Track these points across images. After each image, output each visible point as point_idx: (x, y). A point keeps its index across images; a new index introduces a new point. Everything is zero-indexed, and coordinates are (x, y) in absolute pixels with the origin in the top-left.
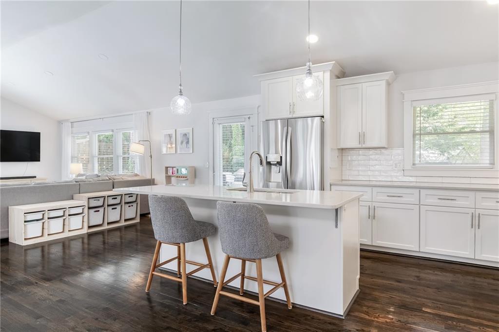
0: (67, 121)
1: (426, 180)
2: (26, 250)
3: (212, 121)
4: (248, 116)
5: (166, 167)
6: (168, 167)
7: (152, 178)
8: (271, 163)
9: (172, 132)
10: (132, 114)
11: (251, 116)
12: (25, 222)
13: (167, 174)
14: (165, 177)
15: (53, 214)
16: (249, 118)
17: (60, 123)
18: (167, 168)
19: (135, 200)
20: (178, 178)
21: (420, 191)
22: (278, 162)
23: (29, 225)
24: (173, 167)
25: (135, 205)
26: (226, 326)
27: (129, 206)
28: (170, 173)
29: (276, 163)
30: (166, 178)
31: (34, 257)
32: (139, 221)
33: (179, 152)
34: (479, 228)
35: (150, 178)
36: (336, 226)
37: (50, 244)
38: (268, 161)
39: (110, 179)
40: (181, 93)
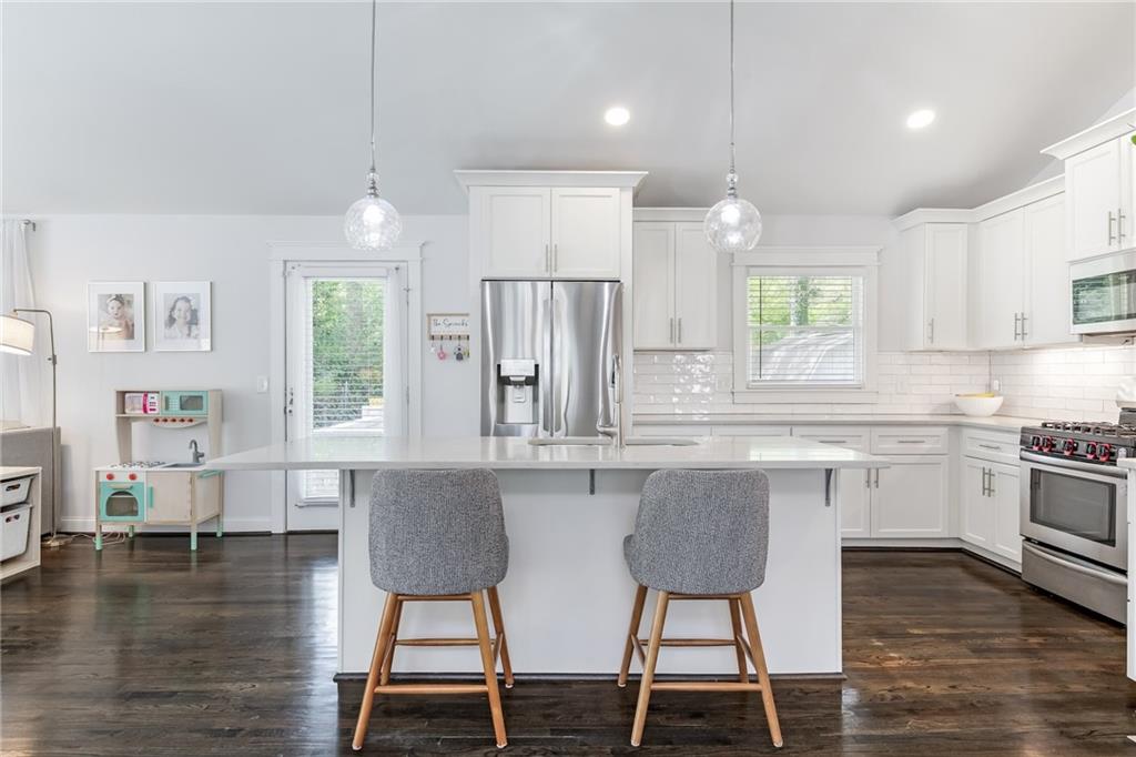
1: (772, 409)
3: (282, 269)
4: (395, 265)
5: (118, 392)
6: (124, 393)
7: (57, 425)
8: (512, 379)
9: (134, 289)
11: (402, 264)
13: (124, 413)
14: (112, 420)
16: (397, 269)
18: (122, 395)
19: (23, 498)
20: (161, 424)
21: (791, 430)
22: (527, 378)
24: (146, 394)
25: (24, 512)
27: (8, 520)
28: (134, 409)
29: (524, 379)
30: (115, 423)
32: (39, 564)
33: (156, 347)
34: (877, 486)
36: (828, 503)
38: (503, 374)
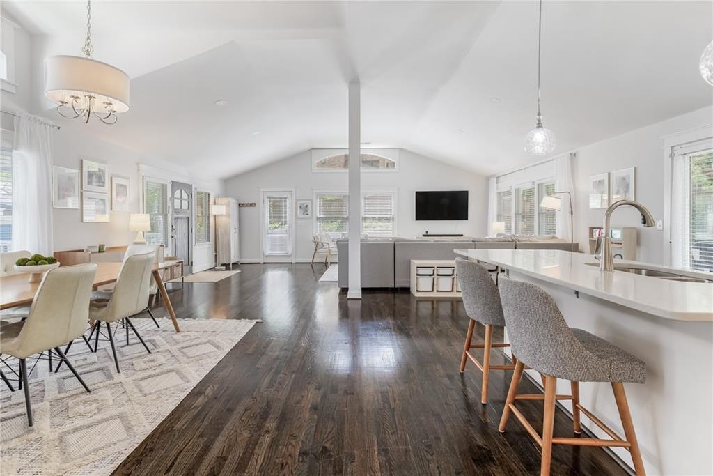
0: (493, 176)
2: (417, 301)
5: (590, 228)
7: (575, 242)
9: (604, 177)
10: (553, 160)
12: (418, 275)
13: (593, 237)
14: (588, 242)
15: (442, 271)
17: (488, 179)
18: (592, 229)
23: (421, 278)
24: (599, 229)
26: (499, 452)
28: (596, 237)
30: (590, 243)
31: (425, 309)
35: (571, 242)
37: (440, 300)
39: (513, 240)
40: (539, 125)
